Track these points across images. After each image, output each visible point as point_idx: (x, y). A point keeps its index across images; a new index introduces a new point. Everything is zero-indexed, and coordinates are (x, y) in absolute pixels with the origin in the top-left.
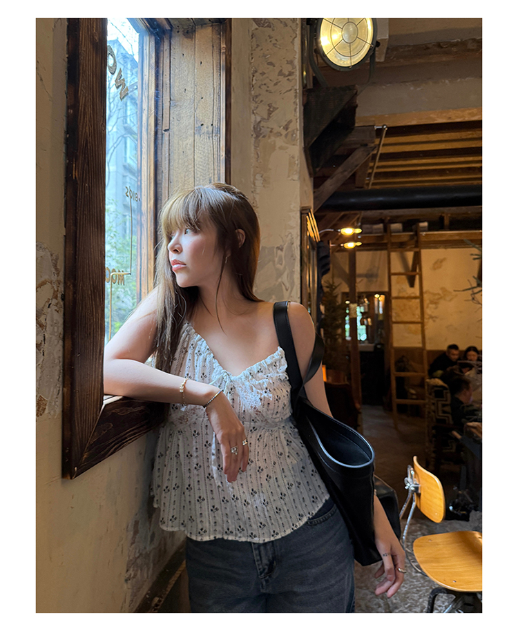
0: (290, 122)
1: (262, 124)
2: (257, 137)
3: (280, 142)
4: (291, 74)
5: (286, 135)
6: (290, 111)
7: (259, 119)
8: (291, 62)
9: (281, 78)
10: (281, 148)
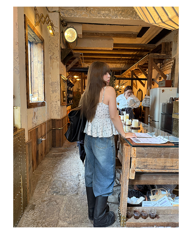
0: (57, 57)
1: (52, 56)
2: (51, 59)
3: (55, 61)
4: (57, 46)
5: (57, 59)
6: (58, 54)
7: (51, 55)
8: (57, 44)
9: (55, 47)
10: (55, 62)
